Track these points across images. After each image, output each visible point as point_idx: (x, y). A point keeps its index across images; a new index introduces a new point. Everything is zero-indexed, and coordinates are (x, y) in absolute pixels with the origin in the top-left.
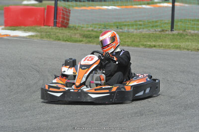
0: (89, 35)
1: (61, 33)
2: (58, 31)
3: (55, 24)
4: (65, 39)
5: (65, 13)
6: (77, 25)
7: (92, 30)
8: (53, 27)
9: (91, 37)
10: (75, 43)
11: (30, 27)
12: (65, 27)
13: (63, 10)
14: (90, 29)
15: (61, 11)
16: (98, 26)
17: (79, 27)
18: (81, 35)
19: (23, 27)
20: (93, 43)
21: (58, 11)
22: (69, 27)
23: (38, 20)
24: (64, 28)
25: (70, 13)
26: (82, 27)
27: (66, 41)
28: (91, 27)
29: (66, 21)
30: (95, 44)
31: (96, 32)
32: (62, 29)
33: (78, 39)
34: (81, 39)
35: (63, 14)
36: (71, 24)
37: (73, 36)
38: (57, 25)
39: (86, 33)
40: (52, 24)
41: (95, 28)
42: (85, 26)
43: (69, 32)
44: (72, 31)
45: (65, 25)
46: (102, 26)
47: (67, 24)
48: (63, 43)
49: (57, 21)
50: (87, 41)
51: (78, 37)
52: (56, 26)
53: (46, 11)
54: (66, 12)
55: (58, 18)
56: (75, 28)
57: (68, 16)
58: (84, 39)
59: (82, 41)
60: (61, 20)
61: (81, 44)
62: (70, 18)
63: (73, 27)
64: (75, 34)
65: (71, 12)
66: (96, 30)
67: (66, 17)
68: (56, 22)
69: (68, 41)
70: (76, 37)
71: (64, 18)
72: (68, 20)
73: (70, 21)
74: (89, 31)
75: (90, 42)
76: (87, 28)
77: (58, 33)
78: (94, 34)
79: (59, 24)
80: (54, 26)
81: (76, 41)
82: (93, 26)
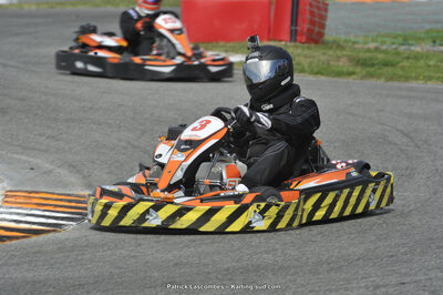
0: (371, 59)
1: (306, 57)
2: (299, 51)
3: (294, 36)
4: (316, 70)
5: (315, 10)
6: (343, 37)
7: (377, 49)
8: (289, 44)
9: (373, 65)
10: (336, 79)
11: (236, 44)
12: (316, 42)
13: (311, 5)
14: (372, 45)
15: (308, 7)
16: (388, 40)
17: (346, 41)
18: (351, 59)
19: (222, 43)
20: (379, 77)
21: (301, 7)
22: (323, 43)
23: (256, 27)
24: (313, 45)
25: (326, 10)
26: (355, 43)
27: (316, 74)
28: (373, 41)
29: (317, 29)
30: (382, 80)
31: (386, 52)
32: (308, 48)
33: (345, 69)
34: (351, 69)
35: (312, 13)
36: (329, 36)
37: (332, 63)
38: (298, 38)
39: (362, 55)
40: (287, 36)
41: (383, 43)
42: (361, 39)
43: (324, 54)
44: (330, 52)
45: (315, 38)
46: (400, 40)
47: (321, 35)
48: (311, 78)
49: (298, 28)
50: (364, 72)
51: (343, 64)
52: (296, 40)
53: (273, 7)
54: (319, 8)
55: (300, 22)
56: (339, 46)
57: (323, 18)
58: (358, 69)
59: (353, 73)
60: (307, 26)
61: (350, 80)
62: (328, 23)
63: (334, 42)
64: (339, 58)
65: (330, 8)
66: (384, 47)
67: (317, 19)
68: (296, 31)
69: (322, 74)
70: (341, 64)
71: (312, 23)
72: (323, 26)
73: (327, 28)
74: (369, 50)
75: (370, 75)
76: (366, 43)
77: (299, 55)
78: (381, 56)
79: (301, 35)
80: (291, 41)
81: (339, 74)
82: (379, 40)
